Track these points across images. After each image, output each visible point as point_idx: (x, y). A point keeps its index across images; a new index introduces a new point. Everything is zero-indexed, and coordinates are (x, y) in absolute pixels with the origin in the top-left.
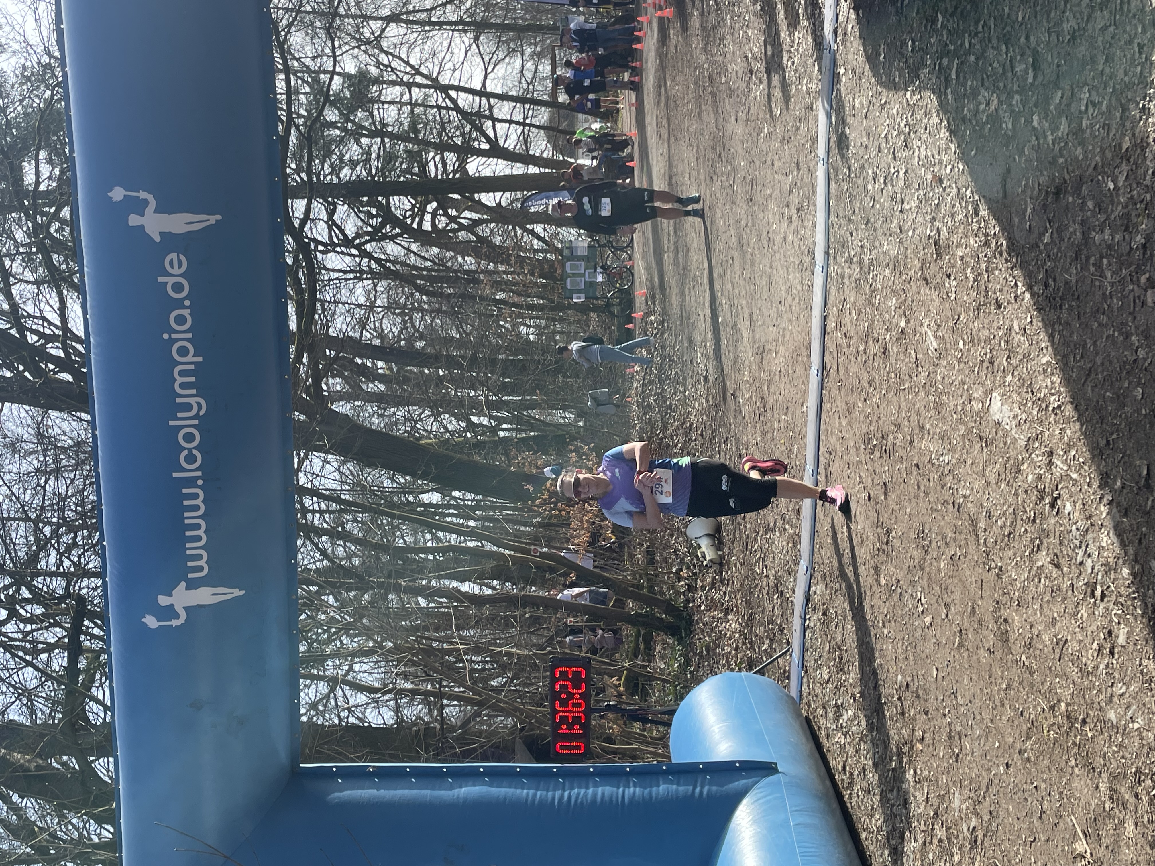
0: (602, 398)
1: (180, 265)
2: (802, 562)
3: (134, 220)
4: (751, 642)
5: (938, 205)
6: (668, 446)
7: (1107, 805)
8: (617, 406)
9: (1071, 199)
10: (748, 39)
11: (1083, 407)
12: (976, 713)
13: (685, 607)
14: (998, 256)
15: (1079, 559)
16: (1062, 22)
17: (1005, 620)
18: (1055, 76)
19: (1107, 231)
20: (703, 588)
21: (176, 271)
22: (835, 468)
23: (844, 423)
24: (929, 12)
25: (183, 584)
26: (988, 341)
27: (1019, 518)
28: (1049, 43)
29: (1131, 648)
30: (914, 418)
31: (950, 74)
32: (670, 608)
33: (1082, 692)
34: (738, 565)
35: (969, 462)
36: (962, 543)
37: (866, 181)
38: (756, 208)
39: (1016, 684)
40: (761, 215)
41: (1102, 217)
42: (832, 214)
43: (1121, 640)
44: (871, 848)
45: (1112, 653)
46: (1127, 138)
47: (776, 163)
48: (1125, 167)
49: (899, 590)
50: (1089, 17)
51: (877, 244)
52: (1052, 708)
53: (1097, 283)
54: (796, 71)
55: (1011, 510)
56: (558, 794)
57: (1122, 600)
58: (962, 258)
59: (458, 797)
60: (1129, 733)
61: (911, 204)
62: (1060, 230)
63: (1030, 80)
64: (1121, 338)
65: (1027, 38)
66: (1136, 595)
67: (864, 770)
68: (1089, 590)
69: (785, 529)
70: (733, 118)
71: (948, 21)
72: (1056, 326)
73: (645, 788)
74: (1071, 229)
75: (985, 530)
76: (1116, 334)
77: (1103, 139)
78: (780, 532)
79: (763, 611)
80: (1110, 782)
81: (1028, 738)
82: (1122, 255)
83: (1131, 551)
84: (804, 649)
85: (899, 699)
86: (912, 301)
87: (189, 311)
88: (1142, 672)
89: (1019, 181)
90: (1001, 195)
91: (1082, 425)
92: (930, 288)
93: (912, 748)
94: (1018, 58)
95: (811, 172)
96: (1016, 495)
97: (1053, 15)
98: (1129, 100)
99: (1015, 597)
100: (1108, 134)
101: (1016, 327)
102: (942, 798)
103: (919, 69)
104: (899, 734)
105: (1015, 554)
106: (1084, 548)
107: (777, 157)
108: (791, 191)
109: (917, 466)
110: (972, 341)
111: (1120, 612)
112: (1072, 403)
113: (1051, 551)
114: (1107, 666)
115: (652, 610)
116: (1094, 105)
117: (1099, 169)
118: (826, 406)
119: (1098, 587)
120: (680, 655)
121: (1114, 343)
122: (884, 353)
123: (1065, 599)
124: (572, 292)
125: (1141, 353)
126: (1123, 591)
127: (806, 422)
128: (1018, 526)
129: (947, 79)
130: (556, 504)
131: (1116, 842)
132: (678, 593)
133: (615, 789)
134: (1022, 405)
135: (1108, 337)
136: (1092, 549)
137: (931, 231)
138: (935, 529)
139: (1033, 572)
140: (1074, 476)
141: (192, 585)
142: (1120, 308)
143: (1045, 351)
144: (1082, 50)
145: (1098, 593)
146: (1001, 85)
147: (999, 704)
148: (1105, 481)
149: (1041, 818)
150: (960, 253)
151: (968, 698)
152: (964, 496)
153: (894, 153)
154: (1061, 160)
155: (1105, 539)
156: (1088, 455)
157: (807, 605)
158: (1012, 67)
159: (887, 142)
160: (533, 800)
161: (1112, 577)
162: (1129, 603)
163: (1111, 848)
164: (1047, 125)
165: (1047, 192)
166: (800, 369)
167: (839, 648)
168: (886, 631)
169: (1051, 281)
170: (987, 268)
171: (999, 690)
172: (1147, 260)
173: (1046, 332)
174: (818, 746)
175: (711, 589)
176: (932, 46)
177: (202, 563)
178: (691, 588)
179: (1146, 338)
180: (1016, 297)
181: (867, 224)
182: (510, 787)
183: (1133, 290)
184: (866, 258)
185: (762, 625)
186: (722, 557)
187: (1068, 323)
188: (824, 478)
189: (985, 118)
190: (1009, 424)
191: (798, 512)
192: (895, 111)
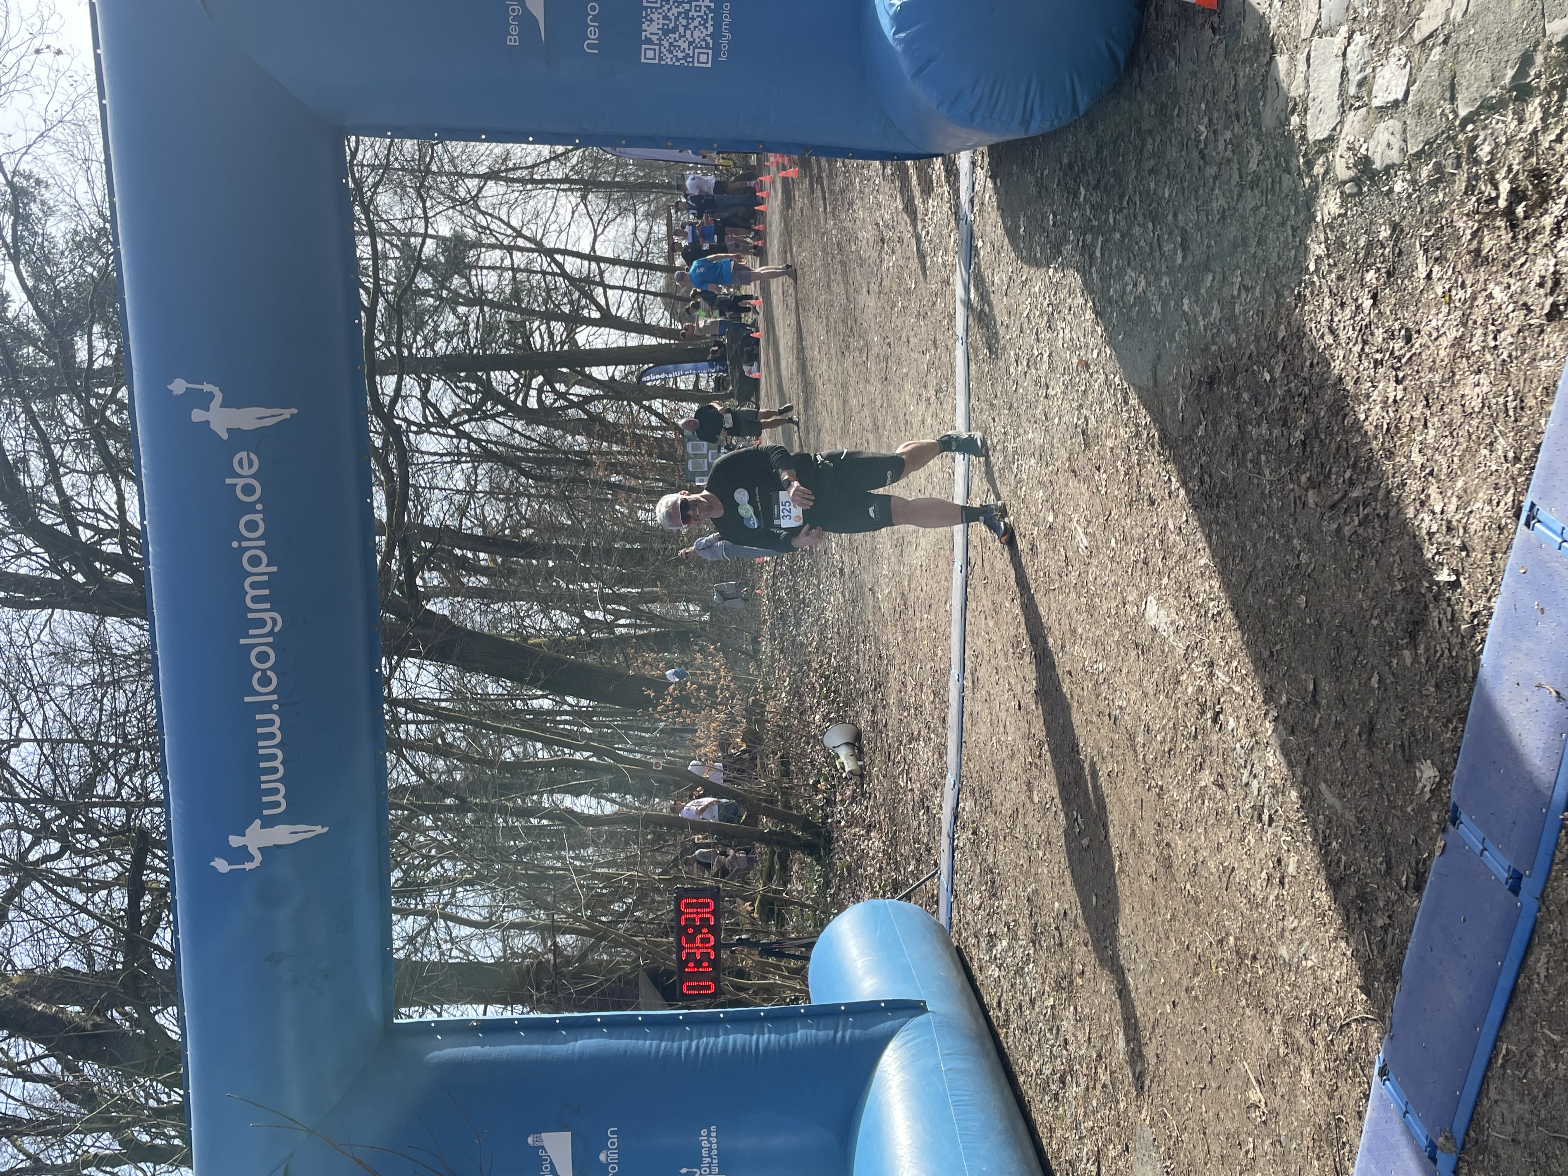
0: (729, 592)
1: (251, 465)
2: (949, 775)
3: (197, 415)
4: (896, 863)
5: (1084, 391)
6: (802, 644)
7: (1281, 1051)
8: (746, 600)
9: (1225, 390)
10: (879, 205)
11: (1244, 614)
12: (1140, 945)
13: (824, 823)
14: (1150, 448)
15: (1245, 779)
16: (1211, 200)
17: (1168, 845)
18: (1205, 256)
19: (1264, 425)
20: (842, 802)
21: (246, 471)
22: (982, 673)
23: (991, 624)
24: (1071, 184)
25: (258, 822)
26: (1142, 539)
27: (1179, 734)
28: (1198, 222)
29: (1302, 878)
30: (1065, 621)
31: (1094, 252)
32: (806, 824)
33: (1251, 925)
34: (881, 778)
35: (1125, 671)
36: (1119, 758)
37: (1008, 363)
38: (891, 388)
39: (1181, 915)
40: (897, 396)
41: (1258, 410)
42: (972, 397)
43: (1291, 869)
44: (1030, 1093)
45: (1282, 883)
46: (1283, 327)
47: (911, 339)
48: (1281, 358)
49: (1054, 809)
50: (1240, 195)
51: (1021, 431)
52: (1221, 942)
53: (1256, 481)
54: (931, 241)
55: (1171, 725)
56: (685, 1044)
57: (1291, 825)
58: (1112, 450)
59: (572, 1053)
60: (1303, 971)
61: (1056, 390)
62: (1214, 423)
63: (1179, 261)
64: (1282, 541)
65: (1175, 216)
66: (1305, 820)
67: (1020, 1005)
68: (1256, 814)
69: (930, 739)
70: (865, 290)
71: (1091, 195)
72: (1214, 526)
73: (781, 1034)
74: (1226, 422)
75: (1144, 745)
76: (1277, 536)
77: (1257, 326)
78: (925, 742)
79: (908, 829)
80: (1284, 1025)
81: (1196, 974)
82: (1281, 452)
83: (1299, 772)
84: (953, 871)
85: (1057, 928)
86: (1060, 494)
87: (261, 516)
88: (1314, 905)
89: (1170, 369)
90: (1151, 384)
91: (1243, 634)
92: (1079, 481)
93: (1071, 983)
94: (1166, 237)
95: (949, 350)
96: (1176, 707)
97: (1201, 192)
98: (1284, 286)
99: (1178, 819)
100: (1262, 321)
101: (1171, 526)
102: (1105, 1038)
103: (1061, 245)
104: (1058, 967)
105: (1176, 772)
106: (1249, 767)
107: (912, 333)
108: (928, 371)
109: (1070, 673)
110: (1125, 539)
111: (1289, 838)
112: (1232, 610)
113: (1214, 770)
114: (1277, 897)
115: (787, 827)
116: (1247, 290)
117: (1255, 359)
118: (972, 605)
119: (1266, 811)
120: (820, 876)
121: (1275, 545)
122: (1032, 550)
123: (1231, 823)
124: (694, 474)
125: (1304, 558)
126: (1293, 816)
127: (950, 622)
128: (1179, 743)
129: (1091, 257)
130: (680, 710)
131: (1292, 1091)
132: (816, 808)
133: (748, 1036)
134: (1180, 611)
135: (1268, 539)
136: (1258, 769)
137: (1079, 419)
138: (1091, 742)
139: (1196, 793)
140: (1237, 689)
141: (268, 823)
142: (1281, 509)
143: (1202, 552)
144: (1233, 231)
145: (1265, 817)
146: (1149, 265)
147: (1163, 936)
148: (1269, 695)
149: (1211, 1062)
150: (1109, 444)
151: (1130, 929)
152: (1121, 708)
153: (1037, 333)
154: (1214, 348)
155: (1271, 758)
156: (1251, 667)
157: (955, 822)
158: (1160, 246)
159: (1029, 321)
160: (658, 1052)
161: (1280, 800)
162: (1299, 829)
163: (1286, 1098)
164: (1198, 309)
165: (1200, 381)
166: (942, 563)
167: (992, 872)
168: (1040, 854)
169: (1206, 478)
170: (1139, 460)
171: (1163, 921)
172: (1307, 458)
173: (1203, 532)
174: (971, 979)
175: (851, 803)
176: (1074, 220)
177: (279, 798)
178: (830, 802)
179: (1309, 542)
180: (1170, 493)
181: (1010, 409)
182: (630, 1038)
183: (1293, 490)
184: (1010, 446)
185: (907, 843)
186: (862, 768)
187: (1225, 524)
188: (970, 684)
189: (1132, 300)
190: (1165, 630)
191: (944, 720)
192: (1037, 289)
